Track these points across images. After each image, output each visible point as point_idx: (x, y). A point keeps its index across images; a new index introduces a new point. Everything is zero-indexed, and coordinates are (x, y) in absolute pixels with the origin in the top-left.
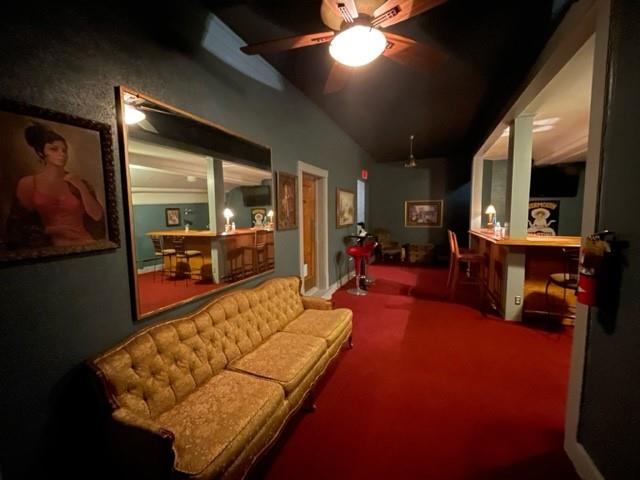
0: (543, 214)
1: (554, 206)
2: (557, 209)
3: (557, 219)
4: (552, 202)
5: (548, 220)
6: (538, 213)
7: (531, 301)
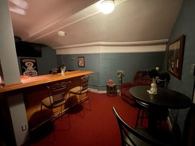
0: (31, 64)
1: (34, 61)
2: (36, 62)
3: (36, 66)
4: (33, 59)
5: (33, 67)
6: (28, 64)
7: (32, 121)
